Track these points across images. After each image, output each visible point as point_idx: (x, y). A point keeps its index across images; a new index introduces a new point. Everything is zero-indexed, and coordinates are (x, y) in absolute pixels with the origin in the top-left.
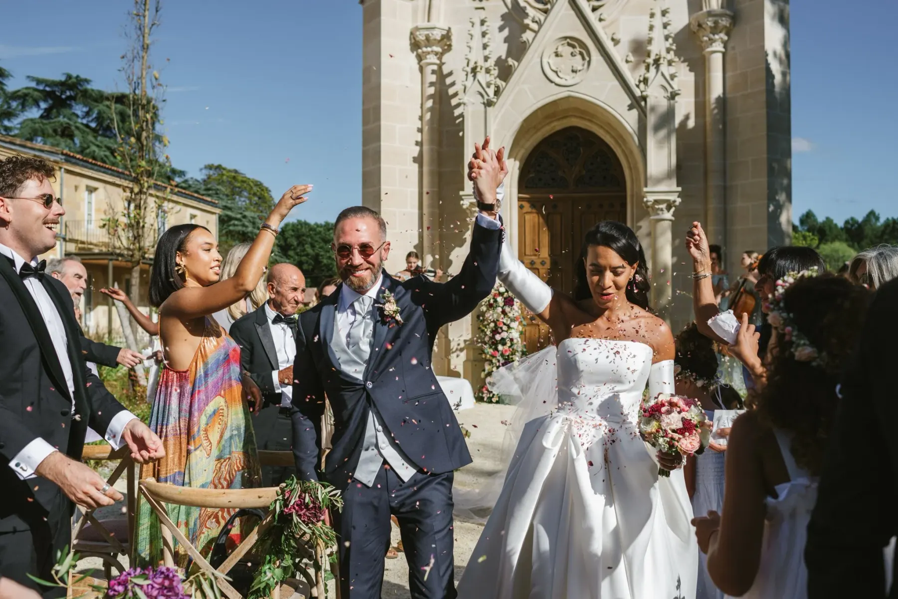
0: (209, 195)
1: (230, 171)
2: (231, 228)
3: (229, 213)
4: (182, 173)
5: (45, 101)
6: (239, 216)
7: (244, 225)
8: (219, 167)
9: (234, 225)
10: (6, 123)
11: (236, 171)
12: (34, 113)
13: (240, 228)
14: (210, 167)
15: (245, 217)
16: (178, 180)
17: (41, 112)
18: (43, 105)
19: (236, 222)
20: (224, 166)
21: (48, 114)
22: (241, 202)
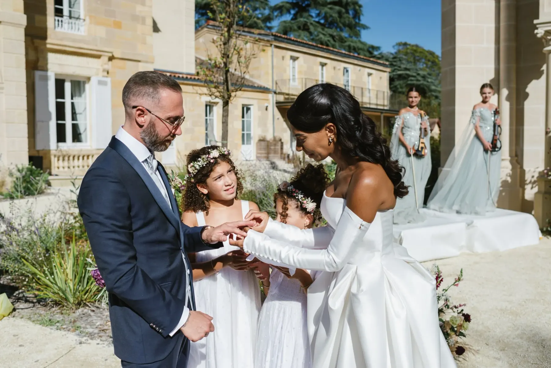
0: (395, 62)
1: (413, 46)
2: (409, 82)
3: (408, 72)
4: (378, 48)
5: (294, 9)
6: (414, 74)
7: (418, 80)
8: (405, 44)
9: (411, 80)
10: (268, 24)
11: (417, 46)
12: (288, 17)
13: (415, 82)
14: (399, 44)
15: (418, 74)
16: (376, 53)
17: (291, 16)
18: (293, 12)
19: (413, 78)
20: (408, 42)
21: (295, 18)
22: (421, 65)
